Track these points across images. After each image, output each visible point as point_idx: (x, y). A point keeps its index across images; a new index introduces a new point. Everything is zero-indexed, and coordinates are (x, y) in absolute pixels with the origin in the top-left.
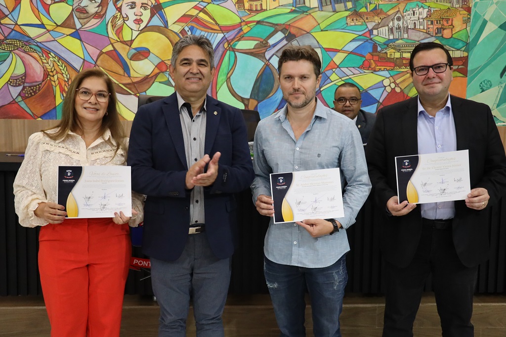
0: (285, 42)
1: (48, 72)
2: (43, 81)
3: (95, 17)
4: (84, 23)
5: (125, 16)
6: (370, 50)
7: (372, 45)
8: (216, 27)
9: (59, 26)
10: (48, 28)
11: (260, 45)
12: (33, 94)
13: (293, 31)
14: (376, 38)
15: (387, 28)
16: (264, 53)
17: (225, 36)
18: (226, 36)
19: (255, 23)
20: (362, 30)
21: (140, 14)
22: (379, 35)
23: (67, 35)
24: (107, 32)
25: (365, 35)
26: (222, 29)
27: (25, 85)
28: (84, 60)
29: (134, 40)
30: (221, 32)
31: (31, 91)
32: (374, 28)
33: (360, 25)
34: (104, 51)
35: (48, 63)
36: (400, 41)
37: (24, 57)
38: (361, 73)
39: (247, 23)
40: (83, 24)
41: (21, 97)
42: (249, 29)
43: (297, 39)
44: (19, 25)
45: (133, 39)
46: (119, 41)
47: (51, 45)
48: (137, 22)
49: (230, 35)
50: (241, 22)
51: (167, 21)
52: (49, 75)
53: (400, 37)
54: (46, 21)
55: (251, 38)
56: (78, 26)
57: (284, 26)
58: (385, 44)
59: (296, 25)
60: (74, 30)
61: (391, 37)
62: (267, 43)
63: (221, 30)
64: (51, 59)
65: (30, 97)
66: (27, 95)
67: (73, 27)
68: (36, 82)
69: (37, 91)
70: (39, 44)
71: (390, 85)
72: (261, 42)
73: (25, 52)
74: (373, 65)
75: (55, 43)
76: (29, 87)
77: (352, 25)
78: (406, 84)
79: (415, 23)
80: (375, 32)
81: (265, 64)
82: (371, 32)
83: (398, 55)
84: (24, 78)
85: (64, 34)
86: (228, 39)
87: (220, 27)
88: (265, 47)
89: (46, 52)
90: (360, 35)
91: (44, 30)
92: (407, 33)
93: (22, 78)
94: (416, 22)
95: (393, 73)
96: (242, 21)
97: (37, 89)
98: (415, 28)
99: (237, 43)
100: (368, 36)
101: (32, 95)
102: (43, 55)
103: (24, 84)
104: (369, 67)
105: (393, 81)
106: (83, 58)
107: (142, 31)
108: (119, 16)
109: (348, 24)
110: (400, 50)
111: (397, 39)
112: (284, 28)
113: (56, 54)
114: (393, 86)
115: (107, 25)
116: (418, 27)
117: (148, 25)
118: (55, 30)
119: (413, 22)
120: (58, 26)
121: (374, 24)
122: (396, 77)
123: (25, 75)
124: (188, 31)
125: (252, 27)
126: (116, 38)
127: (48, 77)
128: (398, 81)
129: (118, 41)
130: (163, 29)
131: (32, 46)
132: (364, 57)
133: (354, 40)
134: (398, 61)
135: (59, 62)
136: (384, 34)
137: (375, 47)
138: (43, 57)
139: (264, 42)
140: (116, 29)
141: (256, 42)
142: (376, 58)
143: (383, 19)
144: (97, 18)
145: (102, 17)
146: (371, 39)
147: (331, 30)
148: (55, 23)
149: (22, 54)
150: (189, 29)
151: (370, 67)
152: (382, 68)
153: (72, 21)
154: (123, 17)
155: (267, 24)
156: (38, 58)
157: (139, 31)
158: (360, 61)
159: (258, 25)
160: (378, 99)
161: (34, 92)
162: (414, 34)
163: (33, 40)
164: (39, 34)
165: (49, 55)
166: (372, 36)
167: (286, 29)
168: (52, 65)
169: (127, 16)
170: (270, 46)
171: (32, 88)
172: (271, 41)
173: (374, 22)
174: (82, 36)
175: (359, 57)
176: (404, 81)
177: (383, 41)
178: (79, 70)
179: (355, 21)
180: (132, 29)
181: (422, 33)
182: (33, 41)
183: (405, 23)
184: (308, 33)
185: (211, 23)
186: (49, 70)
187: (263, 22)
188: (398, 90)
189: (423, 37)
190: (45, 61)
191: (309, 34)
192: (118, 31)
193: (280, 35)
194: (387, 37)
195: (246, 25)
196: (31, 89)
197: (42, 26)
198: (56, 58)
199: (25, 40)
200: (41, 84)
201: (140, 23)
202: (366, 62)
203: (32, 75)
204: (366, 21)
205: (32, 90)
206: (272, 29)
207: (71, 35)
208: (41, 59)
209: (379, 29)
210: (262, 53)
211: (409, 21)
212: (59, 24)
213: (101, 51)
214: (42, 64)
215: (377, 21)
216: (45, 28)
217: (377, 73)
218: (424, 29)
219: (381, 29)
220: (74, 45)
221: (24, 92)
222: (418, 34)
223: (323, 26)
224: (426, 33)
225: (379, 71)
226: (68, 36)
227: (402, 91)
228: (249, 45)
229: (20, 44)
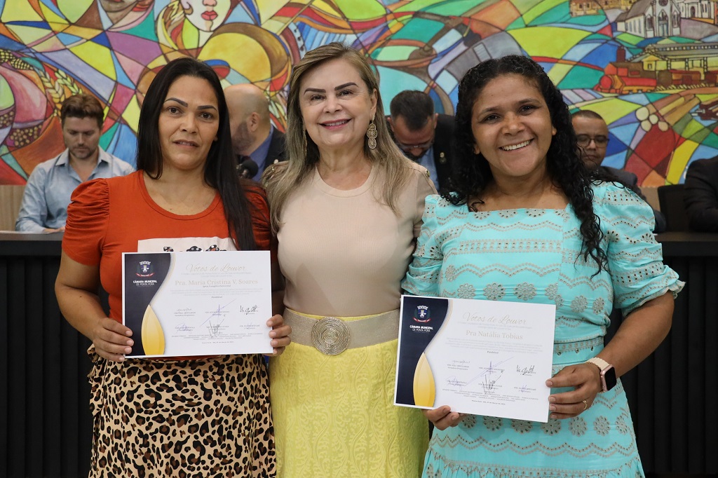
0: (462, 47)
1: (55, 103)
2: (45, 119)
3: (135, 9)
4: (117, 18)
5: (186, 6)
6: (613, 58)
7: (616, 49)
8: (345, 24)
9: (74, 24)
10: (55, 27)
11: (420, 54)
12: (28, 141)
13: (476, 27)
14: (623, 38)
15: (642, 18)
16: (428, 66)
17: (358, 38)
18: (361, 39)
19: (410, 16)
20: (598, 23)
21: (214, 2)
22: (629, 31)
23: (87, 40)
24: (157, 35)
25: (603, 32)
26: (355, 27)
27: (15, 125)
28: (116, 82)
29: (202, 47)
30: (351, 31)
31: (25, 137)
32: (619, 20)
33: (594, 15)
34: (151, 66)
35: (54, 88)
36: (666, 41)
37: (12, 78)
38: (596, 98)
39: (397, 16)
40: (115, 21)
41: (8, 146)
42: (400, 26)
43: (483, 41)
44: (4, 24)
45: (200, 45)
46: (176, 48)
47: (59, 58)
48: (207, 17)
49: (367, 37)
50: (387, 14)
51: (259, 15)
52: (56, 108)
53: (666, 34)
54: (50, 16)
55: (406, 42)
56: (106, 24)
57: (461, 20)
58: (638, 46)
59: (482, 17)
60: (99, 32)
61: (650, 34)
62: (432, 49)
63: (352, 29)
64: (60, 81)
65: (23, 146)
66: (17, 144)
67: (98, 26)
68: (34, 120)
69: (35, 137)
70: (38, 56)
71: (648, 119)
72: (421, 48)
73: (14, 69)
74: (618, 85)
75: (66, 53)
76: (21, 129)
77: (580, 16)
78: (677, 116)
79: (693, 8)
80: (621, 26)
81: (428, 86)
82: (613, 26)
83: (662, 65)
84: (12, 113)
85: (82, 38)
86: (364, 44)
87: (351, 24)
88: (429, 56)
89: (51, 69)
90: (594, 33)
91: (47, 32)
92: (679, 25)
93: (8, 114)
94: (695, 6)
95: (653, 97)
96: (389, 12)
97: (35, 132)
98: (693, 18)
99: (379, 50)
100: (609, 33)
101: (26, 144)
102: (45, 75)
103: (12, 124)
104: (610, 89)
105: (653, 110)
106: (115, 78)
107: (216, 32)
108: (176, 7)
109: (571, 13)
110: (665, 56)
111: (661, 38)
112: (461, 24)
113: (68, 73)
114: (654, 119)
115: (156, 22)
116: (698, 14)
117: (228, 22)
118: (67, 31)
119: (690, 6)
120: (71, 24)
121: (618, 12)
122: (659, 104)
123: (14, 108)
124: (295, 31)
125: (405, 22)
126: (172, 44)
127: (54, 112)
128: (663, 112)
129: (175, 50)
130: (252, 29)
131: (27, 59)
132: (602, 70)
133: (583, 41)
134: (662, 75)
135: (73, 86)
136: (637, 30)
137: (621, 52)
138: (46, 77)
139: (427, 48)
140: (171, 29)
141: (412, 49)
142: (623, 72)
143: (635, 3)
144: (140, 10)
145: (147, 9)
146: (614, 39)
147: (542, 25)
148: (66, 19)
149: (10, 73)
150: (298, 27)
151: (612, 87)
152: (635, 89)
153: (96, 15)
154: (183, 9)
155: (431, 17)
156: (38, 80)
157: (210, 31)
158: (594, 77)
159: (416, 19)
160: (627, 143)
161: (29, 138)
162: (692, 27)
163: (28, 48)
164: (39, 37)
165: (57, 74)
166: (615, 34)
167: (464, 25)
168: (60, 92)
169: (190, 6)
170: (436, 54)
171: (27, 131)
172: (439, 47)
173: (620, 8)
174: (114, 43)
175: (591, 71)
176: (674, 110)
177: (634, 41)
178: (107, 99)
179: (585, 8)
180: (198, 29)
181: (706, 26)
182: (27, 50)
183: (674, 8)
184: (502, 30)
185: (335, 17)
186: (57, 101)
187: (424, 13)
188: (663, 127)
189: (708, 32)
190: (48, 85)
191: (503, 33)
192: (175, 33)
193: (453, 36)
194: (643, 34)
195: (395, 18)
196: (25, 134)
197: (44, 24)
198: (69, 79)
199: (16, 49)
200: (42, 124)
201: (212, 17)
202: (606, 79)
203: (26, 108)
204: (605, 7)
205: (27, 134)
206: (440, 26)
207: (95, 40)
208: (42, 81)
209: (628, 21)
210: (422, 67)
211: (681, 5)
212: (73, 21)
213: (146, 67)
214: (43, 90)
215: (624, 8)
216: (49, 28)
217: (625, 97)
218: (710, 18)
219: (631, 21)
220: (100, 57)
221: (12, 138)
222: (699, 26)
223: (528, 18)
224: (714, 24)
225: (628, 94)
226: (89, 42)
227: (671, 128)
228: (400, 53)
229: (5, 56)
